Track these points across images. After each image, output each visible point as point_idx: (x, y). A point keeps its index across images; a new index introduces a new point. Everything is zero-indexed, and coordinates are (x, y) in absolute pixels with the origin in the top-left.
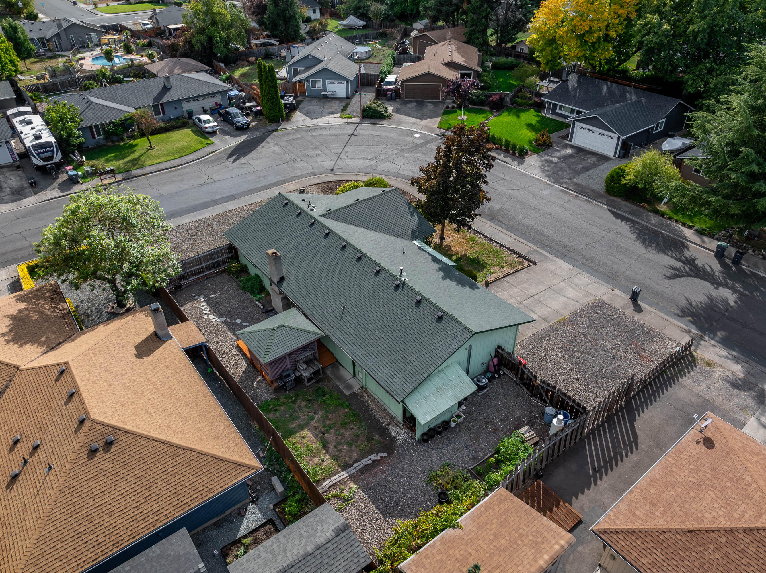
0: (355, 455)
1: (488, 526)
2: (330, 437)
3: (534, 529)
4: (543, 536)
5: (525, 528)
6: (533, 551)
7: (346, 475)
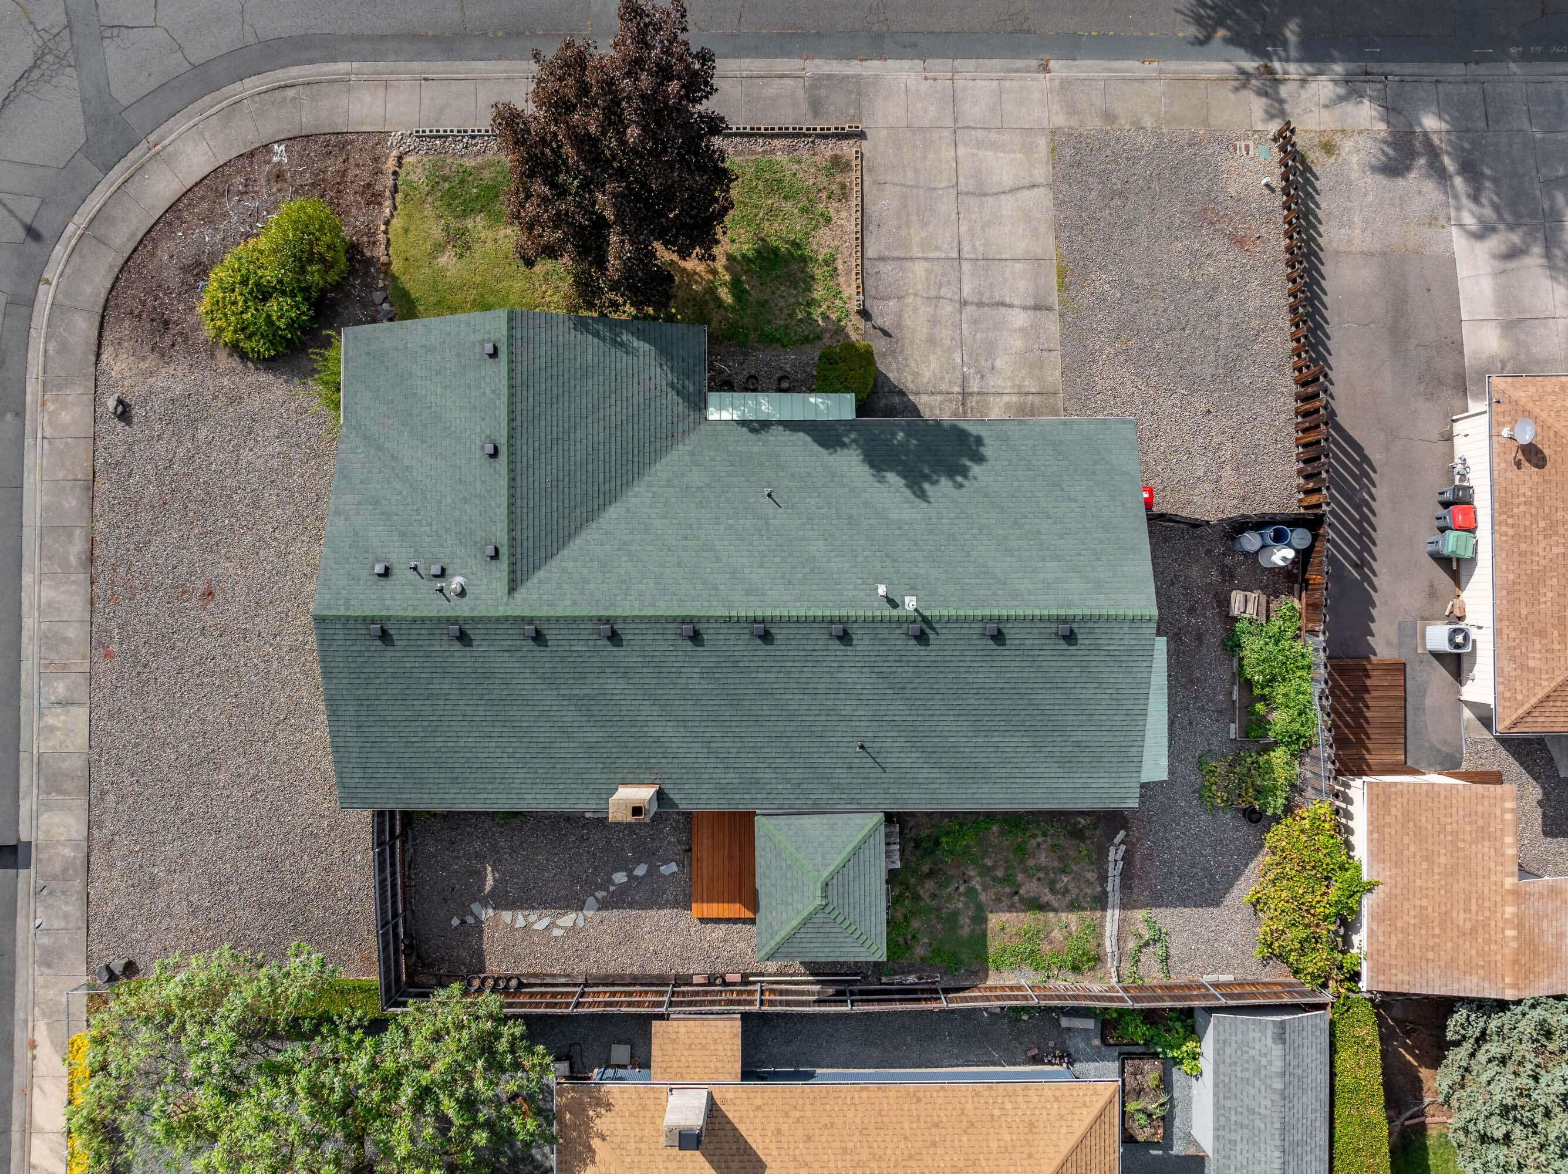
0: (1091, 876)
1: (1405, 852)
2: (1030, 888)
3: (1461, 813)
4: (1480, 814)
5: (1449, 820)
6: (1486, 844)
7: (1117, 911)
